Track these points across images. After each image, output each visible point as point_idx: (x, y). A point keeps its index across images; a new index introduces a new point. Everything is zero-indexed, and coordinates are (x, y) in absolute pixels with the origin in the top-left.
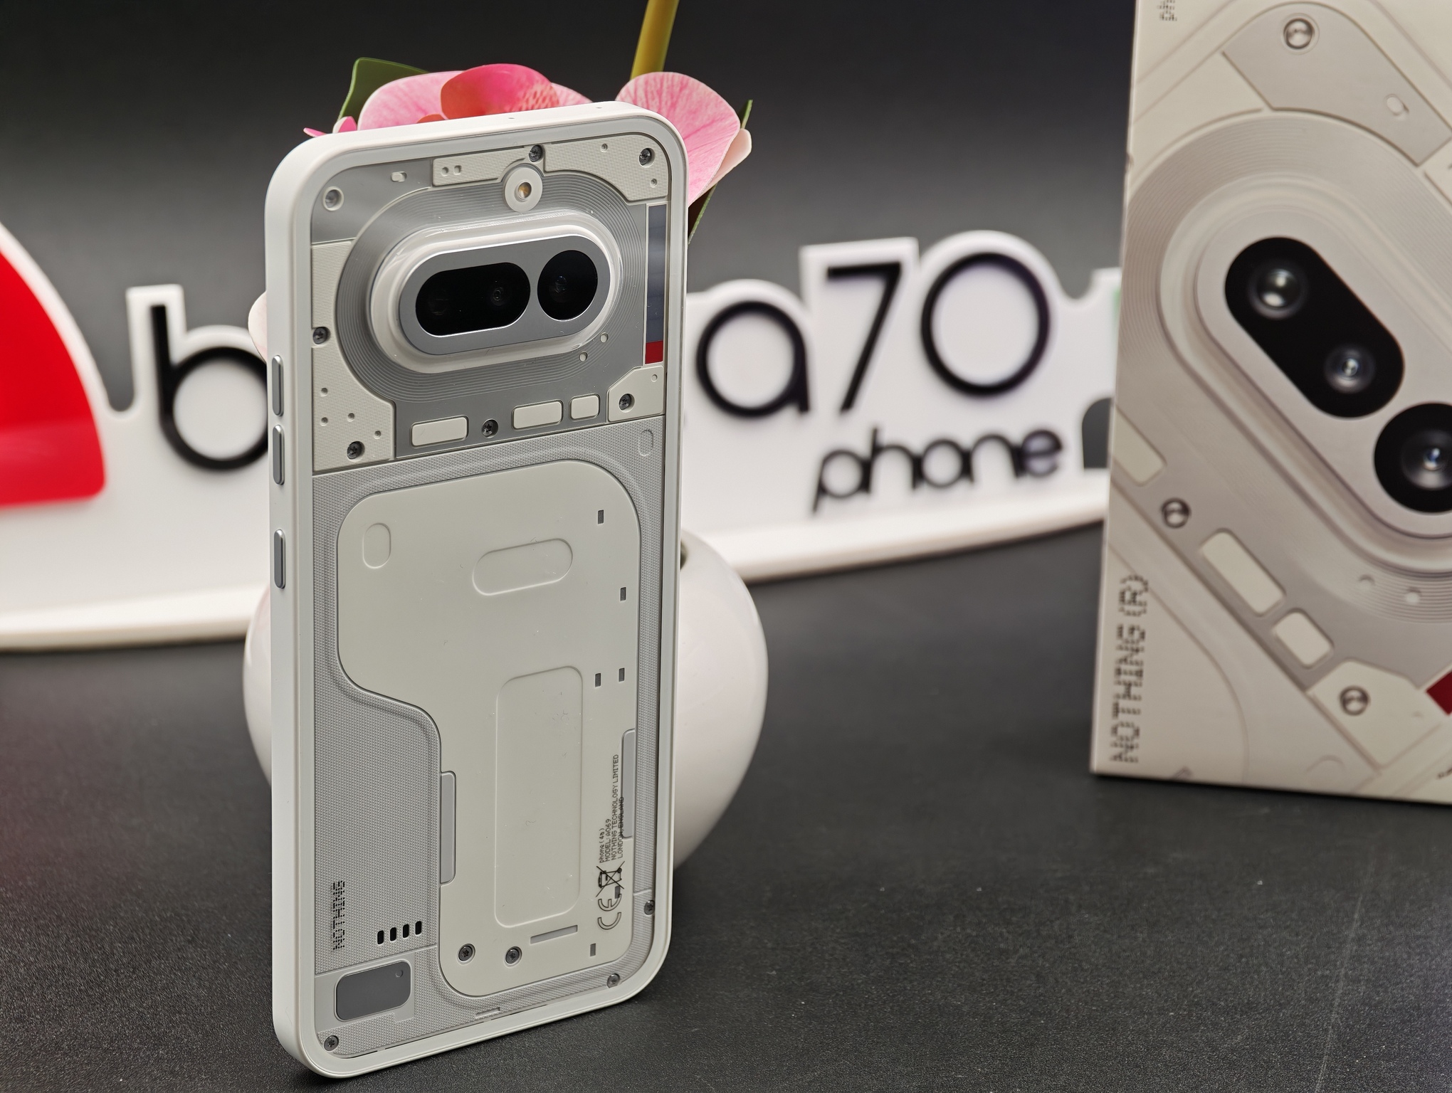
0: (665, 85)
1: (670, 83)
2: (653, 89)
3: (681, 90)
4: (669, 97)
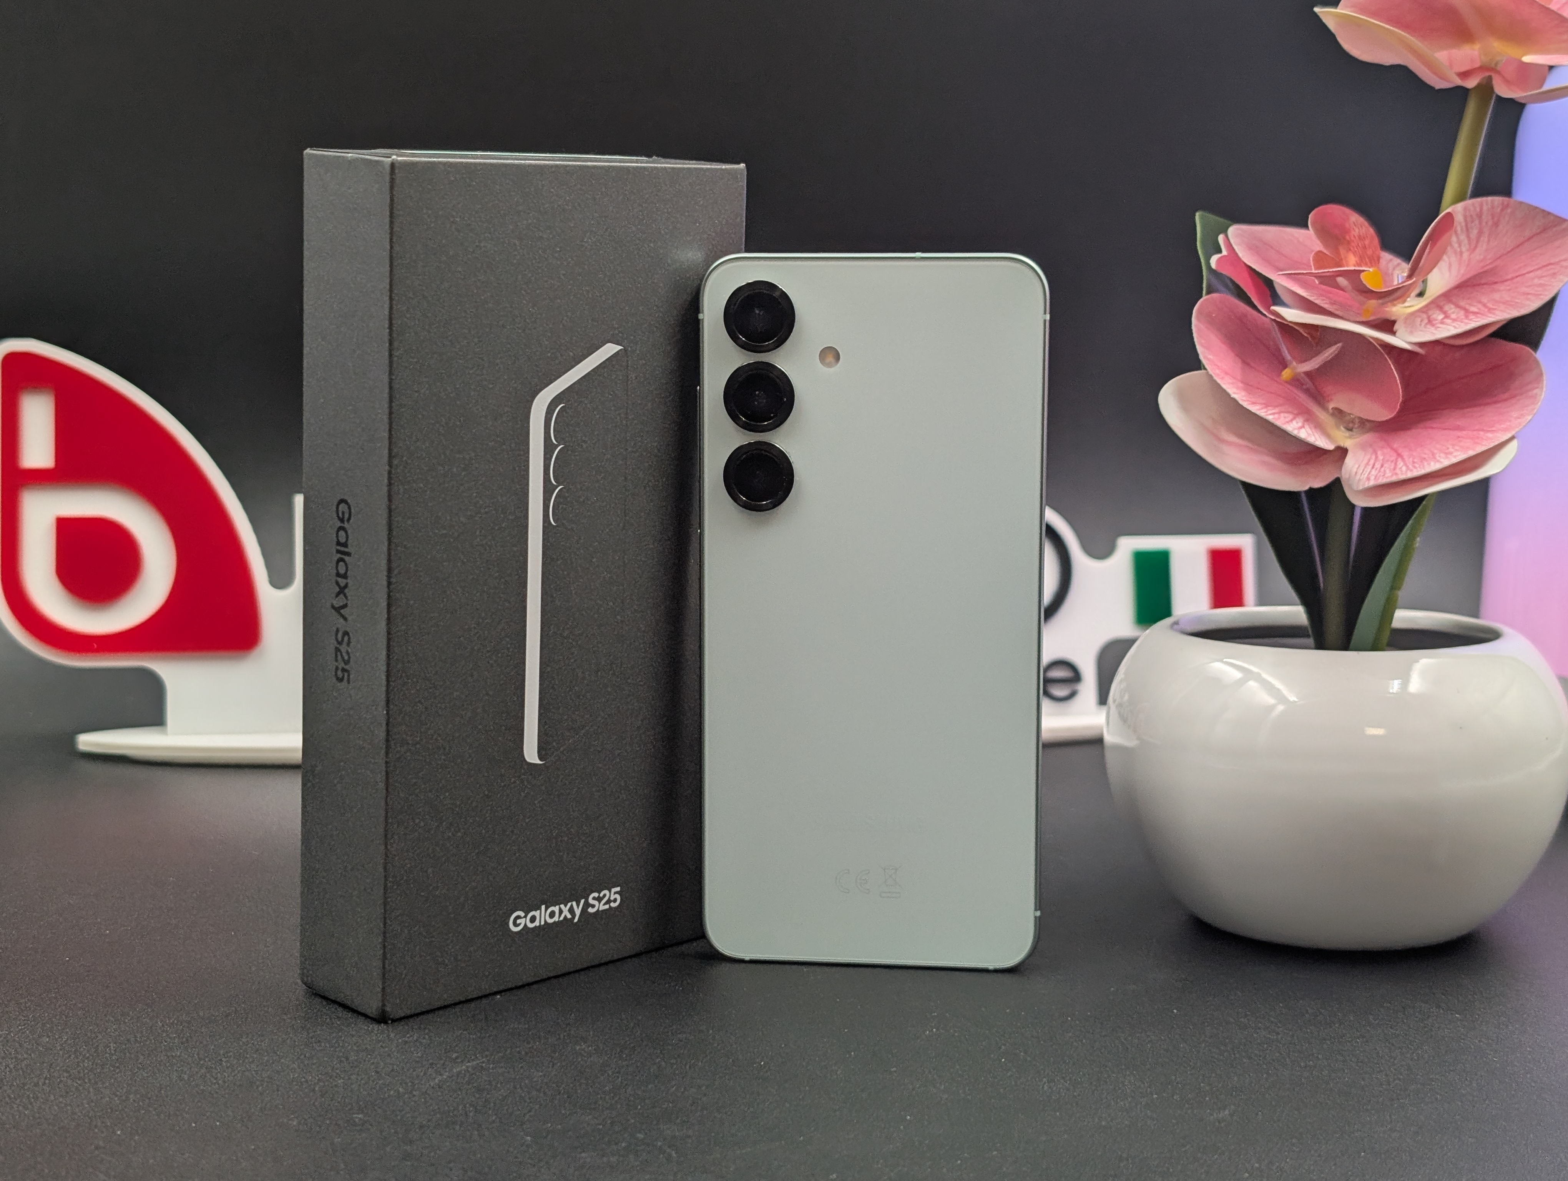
1: (1489, 206)
2: (1472, 212)
4: (1490, 217)
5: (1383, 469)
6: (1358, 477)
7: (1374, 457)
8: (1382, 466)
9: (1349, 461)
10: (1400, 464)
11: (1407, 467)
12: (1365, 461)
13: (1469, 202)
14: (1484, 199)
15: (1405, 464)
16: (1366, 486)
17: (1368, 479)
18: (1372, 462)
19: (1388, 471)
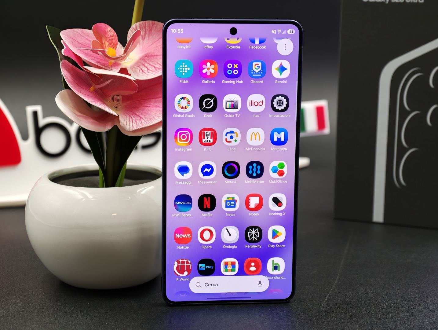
0: (147, 24)
1: (148, 24)
2: (142, 26)
3: (153, 25)
4: (149, 28)
5: (137, 123)
6: (128, 126)
7: (131, 118)
8: (136, 122)
9: (121, 119)
10: (143, 121)
11: (146, 122)
12: (128, 120)
13: (141, 22)
14: (146, 21)
15: (145, 121)
16: (133, 129)
17: (133, 127)
18: (131, 120)
19: (139, 124)
